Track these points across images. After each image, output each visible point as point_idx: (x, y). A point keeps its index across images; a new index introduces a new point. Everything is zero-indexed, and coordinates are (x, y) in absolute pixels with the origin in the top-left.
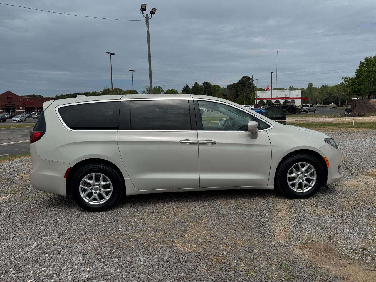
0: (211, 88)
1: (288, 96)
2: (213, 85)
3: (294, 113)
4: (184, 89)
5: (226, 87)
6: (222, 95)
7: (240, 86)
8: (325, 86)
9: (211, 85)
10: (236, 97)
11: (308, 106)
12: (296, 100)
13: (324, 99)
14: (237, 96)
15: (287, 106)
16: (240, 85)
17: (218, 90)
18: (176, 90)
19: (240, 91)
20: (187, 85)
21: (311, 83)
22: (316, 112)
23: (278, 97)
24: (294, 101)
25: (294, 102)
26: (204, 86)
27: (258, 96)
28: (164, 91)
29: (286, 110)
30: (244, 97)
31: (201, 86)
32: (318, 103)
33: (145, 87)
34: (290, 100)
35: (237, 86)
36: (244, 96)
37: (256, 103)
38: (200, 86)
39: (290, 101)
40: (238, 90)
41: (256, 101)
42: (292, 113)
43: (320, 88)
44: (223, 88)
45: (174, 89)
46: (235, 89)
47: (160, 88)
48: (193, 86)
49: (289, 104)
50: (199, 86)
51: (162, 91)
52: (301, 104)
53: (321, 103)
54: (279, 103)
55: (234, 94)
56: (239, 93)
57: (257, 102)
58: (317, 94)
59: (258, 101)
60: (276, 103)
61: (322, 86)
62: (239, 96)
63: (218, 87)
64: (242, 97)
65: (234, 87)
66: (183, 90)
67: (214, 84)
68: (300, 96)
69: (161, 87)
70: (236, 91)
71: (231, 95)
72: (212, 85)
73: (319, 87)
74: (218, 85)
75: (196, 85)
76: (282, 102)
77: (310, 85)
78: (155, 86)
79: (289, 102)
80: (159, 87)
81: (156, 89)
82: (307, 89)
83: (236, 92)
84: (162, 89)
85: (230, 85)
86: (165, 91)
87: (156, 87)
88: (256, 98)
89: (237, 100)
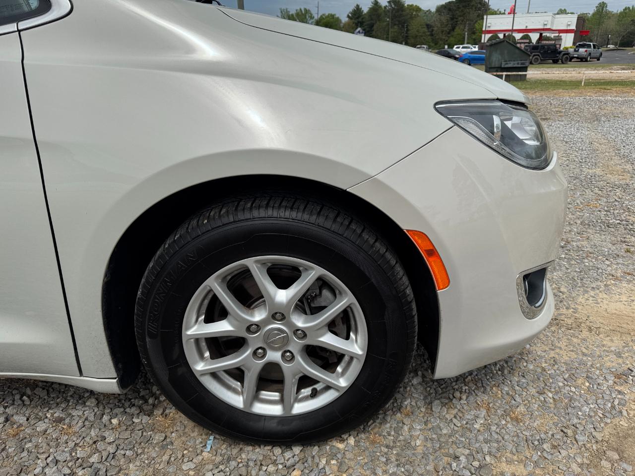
0: (402, 11)
1: (548, 27)
2: (408, 5)
3: (555, 62)
4: (351, 13)
5: (433, 10)
6: (425, 26)
7: (459, 8)
8: (631, 8)
9: (403, 5)
10: (450, 30)
11: (589, 46)
12: (563, 35)
13: (624, 34)
14: (453, 29)
15: (543, 46)
16: (461, 6)
17: (418, 16)
18: (337, 16)
19: (460, 18)
20: (358, 6)
21: (603, 2)
22: (601, 59)
23: (529, 28)
24: (561, 36)
25: (560, 39)
26: (391, 6)
27: (488, 25)
28: (314, 17)
29: (538, 55)
30: (466, 30)
31: (385, 7)
32: (609, 44)
33: (280, 11)
34: (552, 35)
35: (454, 8)
36: (467, 28)
37: (483, 41)
38: (383, 7)
39: (552, 37)
40: (456, 17)
41: (483, 35)
42: (551, 61)
43: (621, 13)
44: (427, 11)
45: (333, 13)
46: (450, 13)
47: (307, 11)
48: (371, 7)
49: (547, 42)
50: (381, 7)
51: (312, 17)
52: (574, 43)
53: (615, 44)
54: (528, 41)
55: (447, 25)
56: (457, 22)
57: (485, 38)
58: (611, 25)
59: (488, 36)
60: (522, 41)
61: (626, 7)
62: (457, 28)
63: (418, 9)
64: (464, 30)
65: (450, 10)
66: (350, 15)
67: (410, 4)
68: (573, 27)
69: (309, 10)
70: (451, 17)
71: (441, 25)
72: (406, 5)
73: (619, 11)
74: (418, 5)
75: (375, 4)
76: (535, 37)
77: (600, 6)
78: (299, 9)
79: (548, 39)
80: (305, 10)
81: (300, 13)
82: (594, 15)
83: (452, 19)
84: (311, 14)
85: (442, 6)
86: (316, 17)
87: (301, 9)
88: (484, 29)
89: (452, 36)
